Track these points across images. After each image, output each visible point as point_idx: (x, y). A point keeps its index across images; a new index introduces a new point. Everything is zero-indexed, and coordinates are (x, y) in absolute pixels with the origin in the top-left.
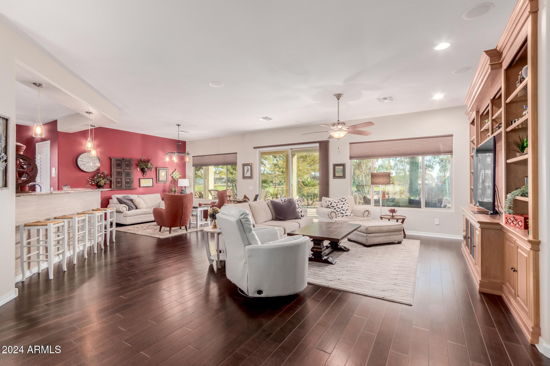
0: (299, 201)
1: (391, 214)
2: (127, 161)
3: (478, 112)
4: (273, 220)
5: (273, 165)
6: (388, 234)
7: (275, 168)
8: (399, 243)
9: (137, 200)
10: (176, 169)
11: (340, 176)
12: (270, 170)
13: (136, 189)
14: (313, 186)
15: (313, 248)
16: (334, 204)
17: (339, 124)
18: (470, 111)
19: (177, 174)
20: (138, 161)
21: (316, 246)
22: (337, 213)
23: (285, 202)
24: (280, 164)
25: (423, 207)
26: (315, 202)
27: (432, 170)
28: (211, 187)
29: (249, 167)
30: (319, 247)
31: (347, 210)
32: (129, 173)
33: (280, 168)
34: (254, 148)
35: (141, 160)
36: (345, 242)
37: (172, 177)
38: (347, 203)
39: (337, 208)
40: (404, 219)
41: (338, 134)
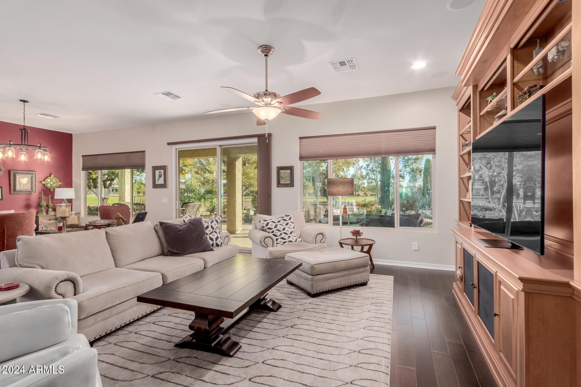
1: (355, 237)
3: (475, 87)
4: (160, 255)
6: (346, 272)
8: (364, 284)
10: (51, 174)
11: (286, 184)
16: (272, 225)
18: (465, 86)
19: (54, 181)
22: (276, 238)
23: (185, 224)
25: (397, 226)
27: (403, 180)
29: (162, 171)
31: (291, 233)
34: (169, 144)
37: (44, 185)
38: (292, 223)
39: (275, 231)
40: (372, 245)
41: (266, 113)
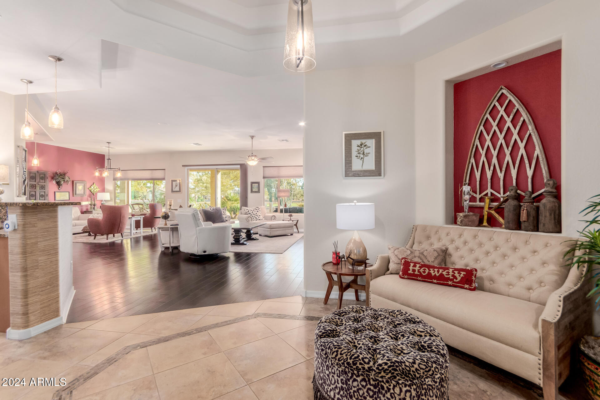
0: (224, 209)
1: (290, 218)
2: (42, 174)
5: (197, 180)
6: (284, 229)
7: (199, 183)
8: (292, 235)
10: (94, 183)
11: (256, 191)
12: (194, 185)
14: (236, 200)
15: (234, 236)
16: (250, 212)
17: (252, 156)
19: (95, 188)
20: (53, 174)
21: (236, 235)
22: (253, 218)
23: (213, 210)
24: (204, 179)
26: (237, 215)
29: (178, 182)
30: (238, 235)
31: (260, 216)
32: (44, 186)
33: (203, 183)
34: (183, 166)
35: (56, 173)
37: (90, 190)
39: (252, 215)
40: (298, 221)
41: (252, 163)
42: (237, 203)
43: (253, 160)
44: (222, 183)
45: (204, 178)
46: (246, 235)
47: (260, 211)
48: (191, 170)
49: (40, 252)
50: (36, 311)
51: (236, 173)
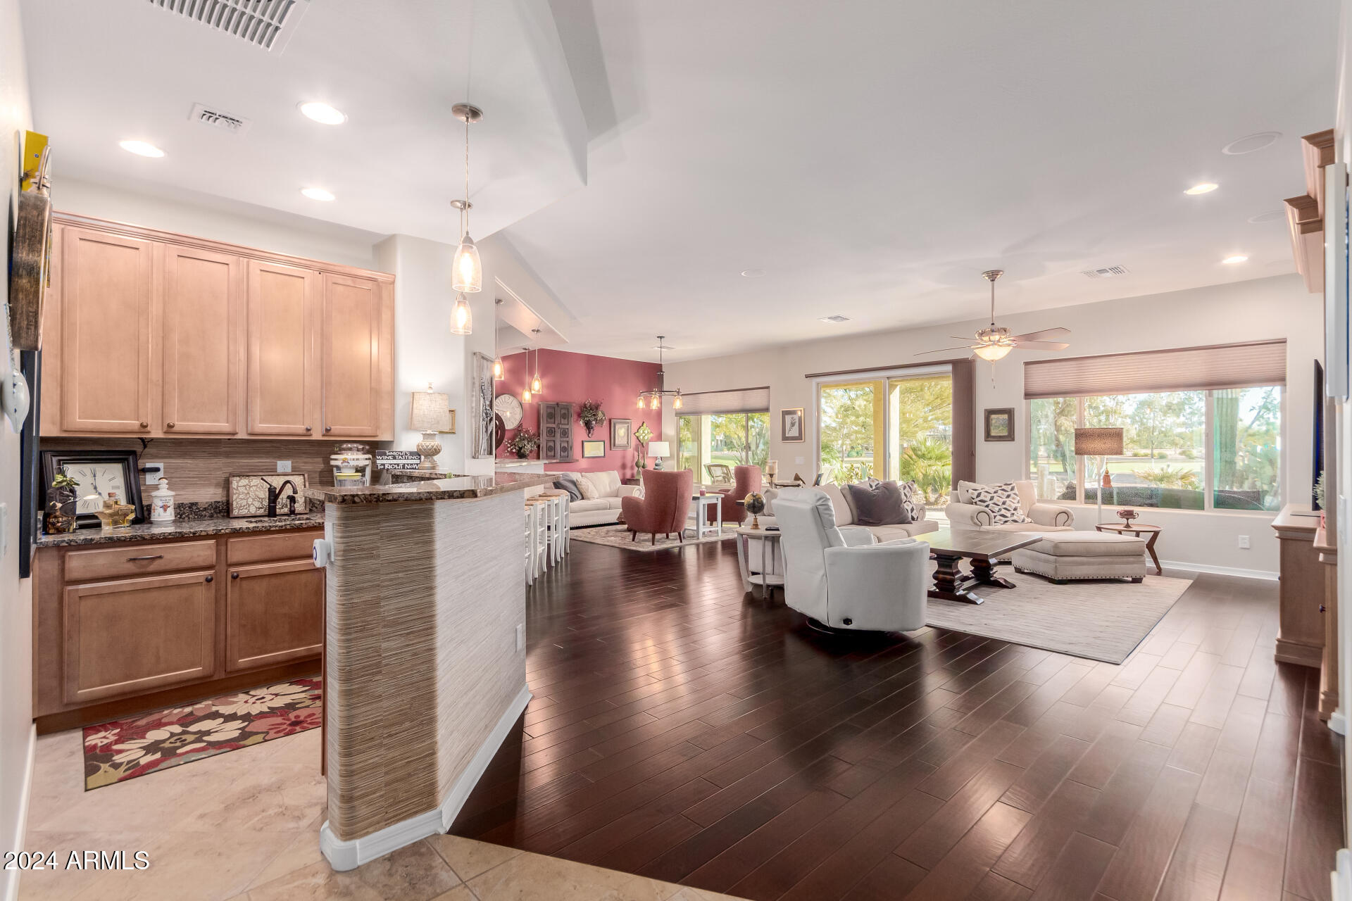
0: (908, 486)
1: (1125, 521)
2: (563, 408)
4: (853, 523)
5: (843, 409)
6: (1106, 559)
7: (847, 416)
8: (1137, 580)
9: (583, 483)
10: (644, 422)
11: (1000, 437)
12: (835, 421)
13: (577, 461)
14: (939, 458)
15: (937, 572)
16: (985, 496)
17: (993, 331)
19: (646, 432)
20: (581, 407)
21: (942, 570)
22: (992, 514)
23: (876, 489)
24: (860, 406)
25: (1210, 506)
26: (944, 496)
28: (707, 459)
29: (796, 417)
30: (950, 571)
31: (1015, 509)
32: (567, 430)
33: (858, 416)
34: (806, 378)
35: (585, 406)
36: (1009, 574)
37: (638, 437)
38: (1017, 495)
39: (991, 505)
40: (1156, 534)
41: (992, 352)
42: (943, 466)
43: (995, 343)
44: (904, 414)
45: (860, 403)
46: (973, 568)
47: (1015, 494)
48: (828, 385)
49: (385, 626)
50: (374, 793)
51: (939, 387)
